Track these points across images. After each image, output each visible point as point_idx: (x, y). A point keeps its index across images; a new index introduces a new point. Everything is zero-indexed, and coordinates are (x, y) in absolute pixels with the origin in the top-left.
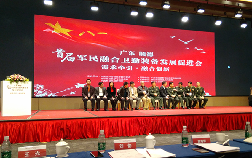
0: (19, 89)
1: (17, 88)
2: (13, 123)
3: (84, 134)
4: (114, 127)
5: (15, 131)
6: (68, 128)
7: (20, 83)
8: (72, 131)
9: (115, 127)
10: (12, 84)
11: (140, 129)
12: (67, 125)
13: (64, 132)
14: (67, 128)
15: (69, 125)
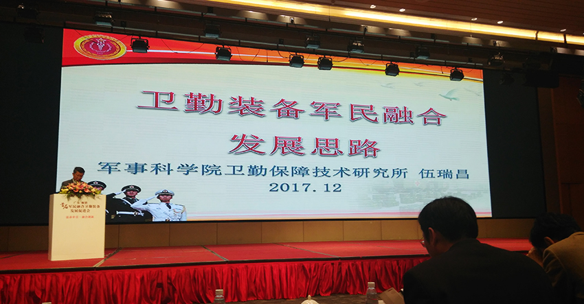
0: (82, 209)
1: (79, 207)
2: (70, 274)
3: (201, 294)
4: (257, 280)
5: (72, 288)
6: (171, 284)
7: (84, 198)
8: (177, 288)
9: (260, 280)
10: (70, 201)
11: (308, 284)
12: (169, 278)
13: (163, 290)
14: (168, 283)
15: (173, 278)
